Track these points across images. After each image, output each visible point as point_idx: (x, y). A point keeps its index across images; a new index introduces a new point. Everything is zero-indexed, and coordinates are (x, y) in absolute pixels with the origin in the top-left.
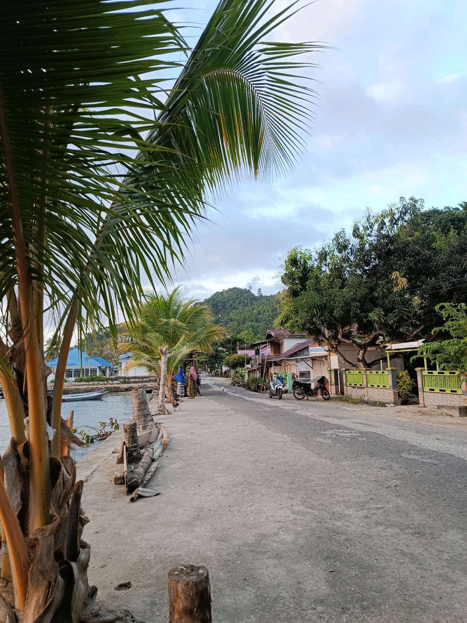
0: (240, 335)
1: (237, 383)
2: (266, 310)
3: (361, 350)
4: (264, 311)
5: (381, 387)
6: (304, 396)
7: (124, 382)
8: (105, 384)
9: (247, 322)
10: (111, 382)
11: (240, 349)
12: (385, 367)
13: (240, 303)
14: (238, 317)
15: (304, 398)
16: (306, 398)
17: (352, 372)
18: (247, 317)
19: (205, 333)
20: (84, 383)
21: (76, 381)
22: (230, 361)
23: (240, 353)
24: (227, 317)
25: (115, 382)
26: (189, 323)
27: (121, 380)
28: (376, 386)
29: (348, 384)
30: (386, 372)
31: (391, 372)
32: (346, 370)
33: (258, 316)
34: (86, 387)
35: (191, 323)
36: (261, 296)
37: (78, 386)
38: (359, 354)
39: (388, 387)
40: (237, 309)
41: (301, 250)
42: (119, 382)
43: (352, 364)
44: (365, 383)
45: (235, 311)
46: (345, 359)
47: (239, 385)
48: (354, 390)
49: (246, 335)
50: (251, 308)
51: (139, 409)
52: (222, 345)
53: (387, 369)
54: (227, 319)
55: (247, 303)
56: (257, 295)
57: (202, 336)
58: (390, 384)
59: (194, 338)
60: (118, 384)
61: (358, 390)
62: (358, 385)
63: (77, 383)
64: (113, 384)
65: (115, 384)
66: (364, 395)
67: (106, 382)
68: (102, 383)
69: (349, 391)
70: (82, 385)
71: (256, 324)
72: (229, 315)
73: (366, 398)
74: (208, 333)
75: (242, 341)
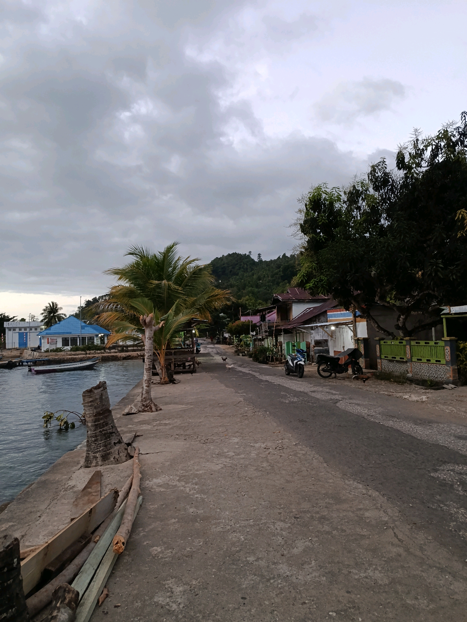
0: (241, 300)
1: (242, 353)
2: (266, 276)
3: (403, 315)
4: (264, 277)
5: (433, 361)
6: (331, 374)
7: (122, 351)
8: (102, 353)
9: (247, 287)
10: (109, 351)
11: (242, 315)
12: (439, 336)
13: (240, 268)
14: (238, 283)
15: (330, 375)
16: (333, 375)
17: (389, 342)
18: (247, 283)
19: (206, 298)
20: (80, 352)
21: (71, 350)
22: (233, 328)
23: (243, 319)
24: (227, 282)
25: (112, 351)
26: (186, 286)
27: (119, 349)
28: (424, 360)
29: (383, 357)
30: (441, 343)
31: (449, 343)
32: (380, 340)
33: (258, 282)
34: (82, 356)
35: (190, 286)
36: (261, 261)
37: (74, 355)
38: (398, 320)
39: (443, 362)
40: (237, 274)
41: (326, 189)
42: (117, 351)
43: (388, 332)
44: (408, 356)
45: (234, 277)
46: (379, 327)
47: (244, 354)
48: (391, 365)
49: (247, 300)
50: (250, 274)
51: (96, 425)
52: (223, 311)
53: (443, 339)
54: (227, 285)
55: (247, 269)
56: (256, 260)
57: (203, 302)
58: (448, 358)
59: (193, 304)
60: (116, 352)
61: (398, 365)
62: (398, 358)
63: (73, 353)
64: (110, 353)
65: (113, 353)
66: (407, 371)
67: (103, 351)
68: (99, 352)
69: (384, 365)
70: (78, 355)
71: (256, 290)
72: (229, 281)
73: (410, 375)
74: (209, 298)
75: (244, 307)
